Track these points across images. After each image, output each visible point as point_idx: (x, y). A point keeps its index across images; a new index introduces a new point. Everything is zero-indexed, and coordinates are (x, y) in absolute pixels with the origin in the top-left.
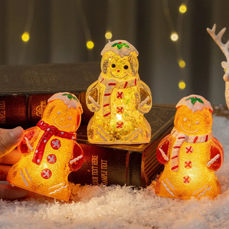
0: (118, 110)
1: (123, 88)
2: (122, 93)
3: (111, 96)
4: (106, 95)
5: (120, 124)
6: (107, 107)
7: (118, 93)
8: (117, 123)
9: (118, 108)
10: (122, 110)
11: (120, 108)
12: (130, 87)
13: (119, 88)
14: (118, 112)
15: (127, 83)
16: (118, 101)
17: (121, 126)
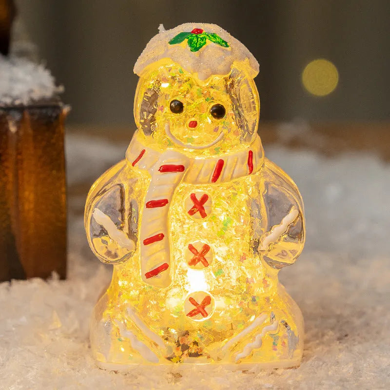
0: (192, 256)
1: (208, 182)
2: (205, 198)
3: (168, 210)
4: (153, 204)
5: (200, 302)
6: (157, 245)
7: (193, 197)
8: (191, 300)
9: (191, 248)
10: (207, 256)
11: (200, 249)
12: (232, 178)
13: (196, 182)
14: (193, 263)
15: (221, 164)
16: (194, 223)
17: (203, 308)
